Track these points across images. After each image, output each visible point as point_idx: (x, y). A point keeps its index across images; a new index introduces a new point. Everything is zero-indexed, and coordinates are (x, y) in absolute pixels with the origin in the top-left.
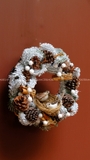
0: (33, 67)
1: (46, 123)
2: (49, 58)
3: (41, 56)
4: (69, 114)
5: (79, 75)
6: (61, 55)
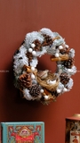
0: (35, 49)
1: (47, 97)
2: (48, 41)
3: (41, 39)
4: (66, 90)
5: (73, 55)
6: (58, 39)
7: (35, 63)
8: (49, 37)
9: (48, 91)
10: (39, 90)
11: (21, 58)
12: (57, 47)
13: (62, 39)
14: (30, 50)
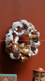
7: (17, 39)
8: (25, 25)
9: (23, 55)
10: (19, 54)
11: (9, 36)
12: (30, 31)
13: (33, 27)
14: (15, 32)
